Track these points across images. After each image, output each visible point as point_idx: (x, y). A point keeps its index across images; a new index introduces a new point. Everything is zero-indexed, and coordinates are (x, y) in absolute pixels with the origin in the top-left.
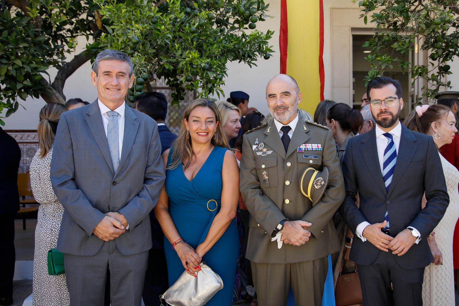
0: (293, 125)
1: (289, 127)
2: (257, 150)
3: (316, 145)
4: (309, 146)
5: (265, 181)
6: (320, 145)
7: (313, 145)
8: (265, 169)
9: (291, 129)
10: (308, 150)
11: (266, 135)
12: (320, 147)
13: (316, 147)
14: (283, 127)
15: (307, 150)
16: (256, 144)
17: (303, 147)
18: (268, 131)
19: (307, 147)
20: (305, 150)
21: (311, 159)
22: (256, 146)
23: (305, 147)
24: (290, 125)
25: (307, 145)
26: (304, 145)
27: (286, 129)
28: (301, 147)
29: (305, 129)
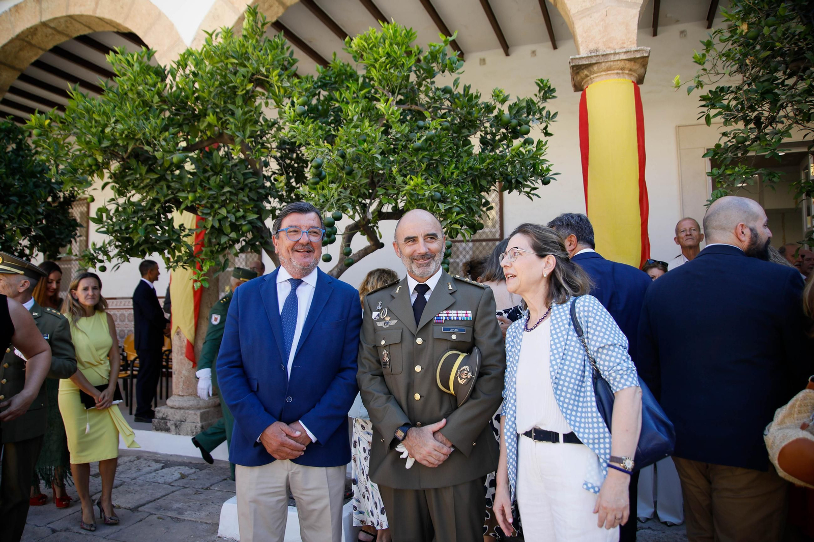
0: (432, 283)
1: (426, 285)
2: (378, 318)
3: (465, 312)
4: (453, 314)
5: (385, 364)
6: (469, 312)
7: (459, 312)
8: (385, 346)
9: (429, 288)
10: (450, 320)
11: (393, 297)
12: (470, 315)
13: (464, 315)
14: (418, 285)
15: (449, 320)
16: (378, 310)
17: (443, 315)
18: (397, 291)
19: (450, 315)
20: (446, 320)
21: (454, 333)
22: (378, 313)
23: (446, 315)
24: (427, 283)
25: (450, 312)
26: (445, 312)
27: (422, 289)
28: (440, 315)
29: (450, 287)
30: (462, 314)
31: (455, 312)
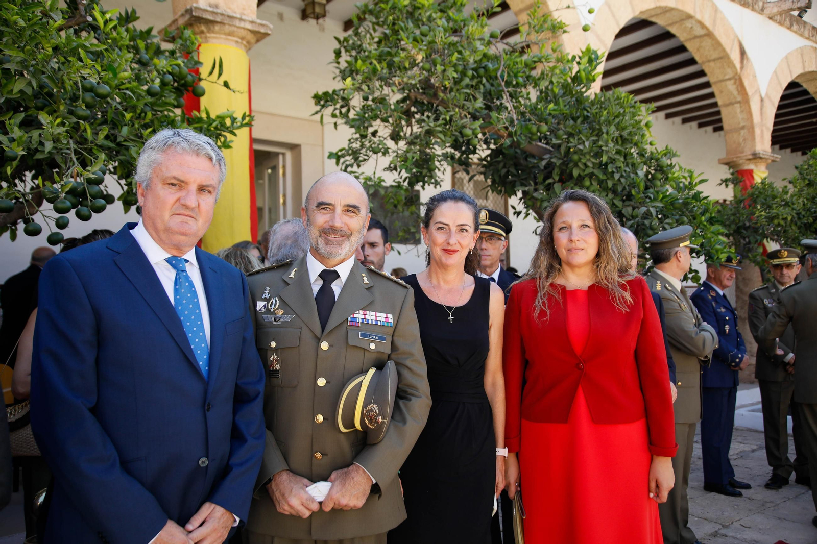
0: (344, 270)
1: (335, 272)
2: (264, 310)
3: (384, 315)
4: (371, 316)
5: (276, 372)
6: (390, 316)
7: (378, 314)
8: (275, 350)
9: (338, 276)
10: (368, 323)
11: (287, 284)
12: (390, 320)
13: (384, 320)
14: (324, 271)
15: (365, 323)
16: (265, 299)
17: (359, 315)
18: (292, 275)
19: (367, 317)
20: (362, 323)
21: (372, 341)
22: (264, 303)
23: (363, 317)
24: (337, 269)
25: (368, 313)
26: (361, 312)
27: (329, 276)
28: (356, 316)
29: (366, 281)
30: (381, 317)
31: (373, 313)
